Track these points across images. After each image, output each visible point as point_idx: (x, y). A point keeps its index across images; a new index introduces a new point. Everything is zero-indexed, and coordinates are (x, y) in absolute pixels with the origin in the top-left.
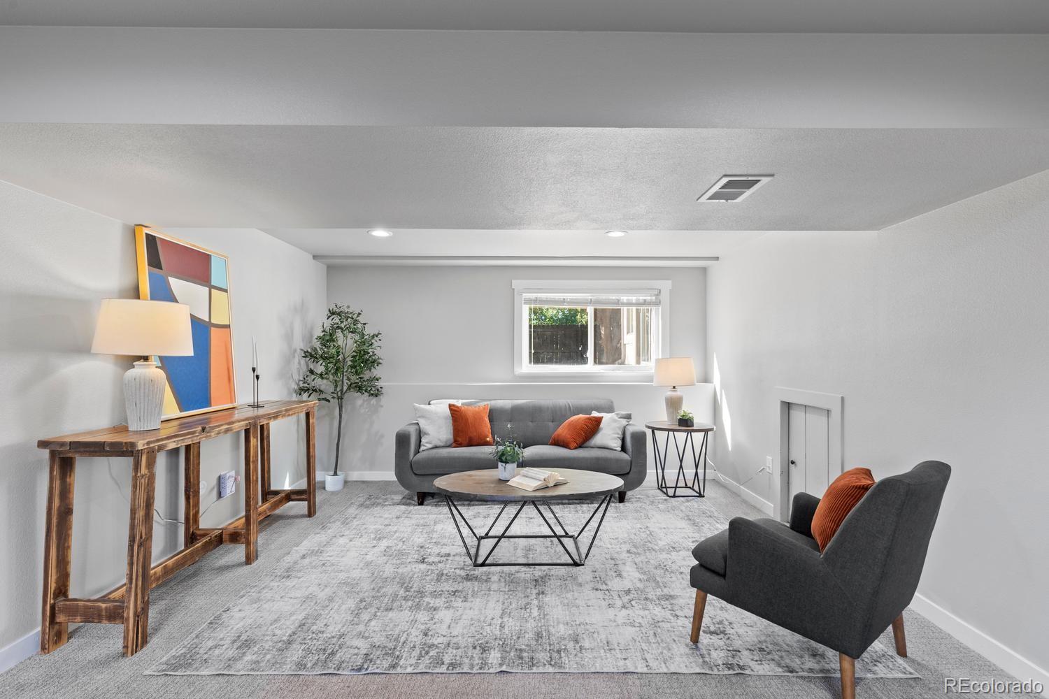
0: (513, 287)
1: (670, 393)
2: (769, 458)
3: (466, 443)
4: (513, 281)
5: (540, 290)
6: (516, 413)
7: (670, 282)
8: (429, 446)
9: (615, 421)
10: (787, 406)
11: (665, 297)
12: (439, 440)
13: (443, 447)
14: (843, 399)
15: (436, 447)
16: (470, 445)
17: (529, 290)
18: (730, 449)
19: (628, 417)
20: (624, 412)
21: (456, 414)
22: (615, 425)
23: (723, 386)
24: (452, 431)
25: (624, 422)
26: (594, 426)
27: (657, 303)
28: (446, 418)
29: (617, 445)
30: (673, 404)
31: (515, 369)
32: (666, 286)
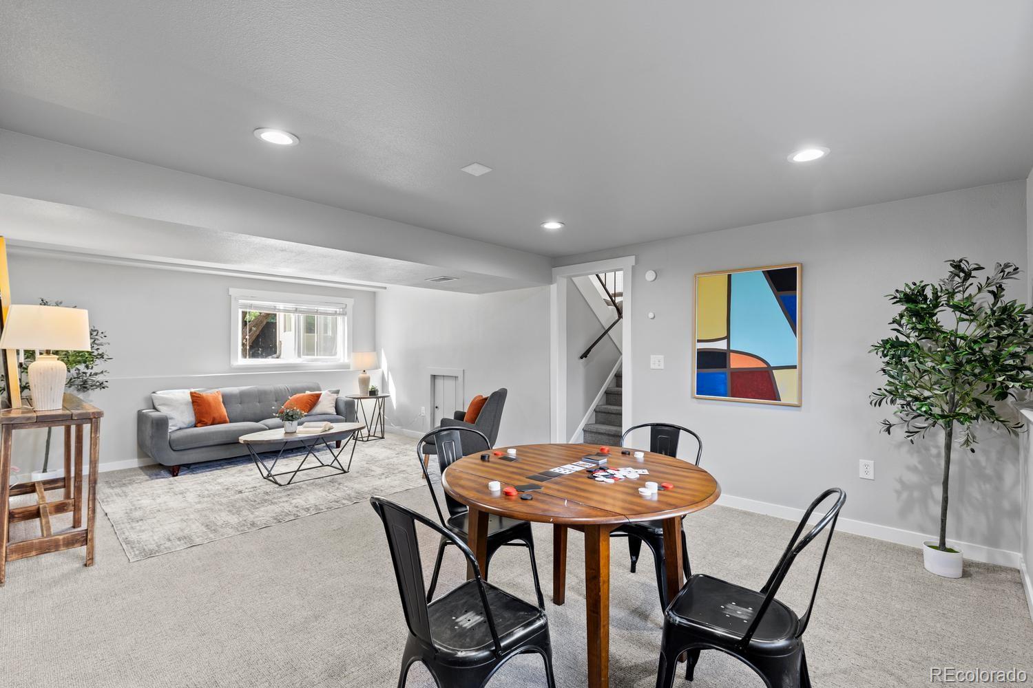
0: (230, 294)
1: (362, 375)
2: (423, 408)
3: (210, 422)
4: (230, 289)
5: (253, 298)
6: (243, 397)
7: (353, 300)
8: (174, 428)
9: (329, 395)
10: (434, 377)
11: (349, 310)
12: (184, 422)
13: (187, 428)
14: (464, 370)
15: (180, 429)
16: (212, 424)
17: (246, 298)
18: (395, 407)
19: (337, 392)
20: (335, 389)
21: (197, 400)
22: (330, 398)
23: (390, 369)
24: (193, 414)
25: (335, 396)
26: (315, 399)
27: (344, 314)
28: (187, 404)
29: (333, 411)
30: (364, 382)
31: (232, 363)
32: (350, 302)
